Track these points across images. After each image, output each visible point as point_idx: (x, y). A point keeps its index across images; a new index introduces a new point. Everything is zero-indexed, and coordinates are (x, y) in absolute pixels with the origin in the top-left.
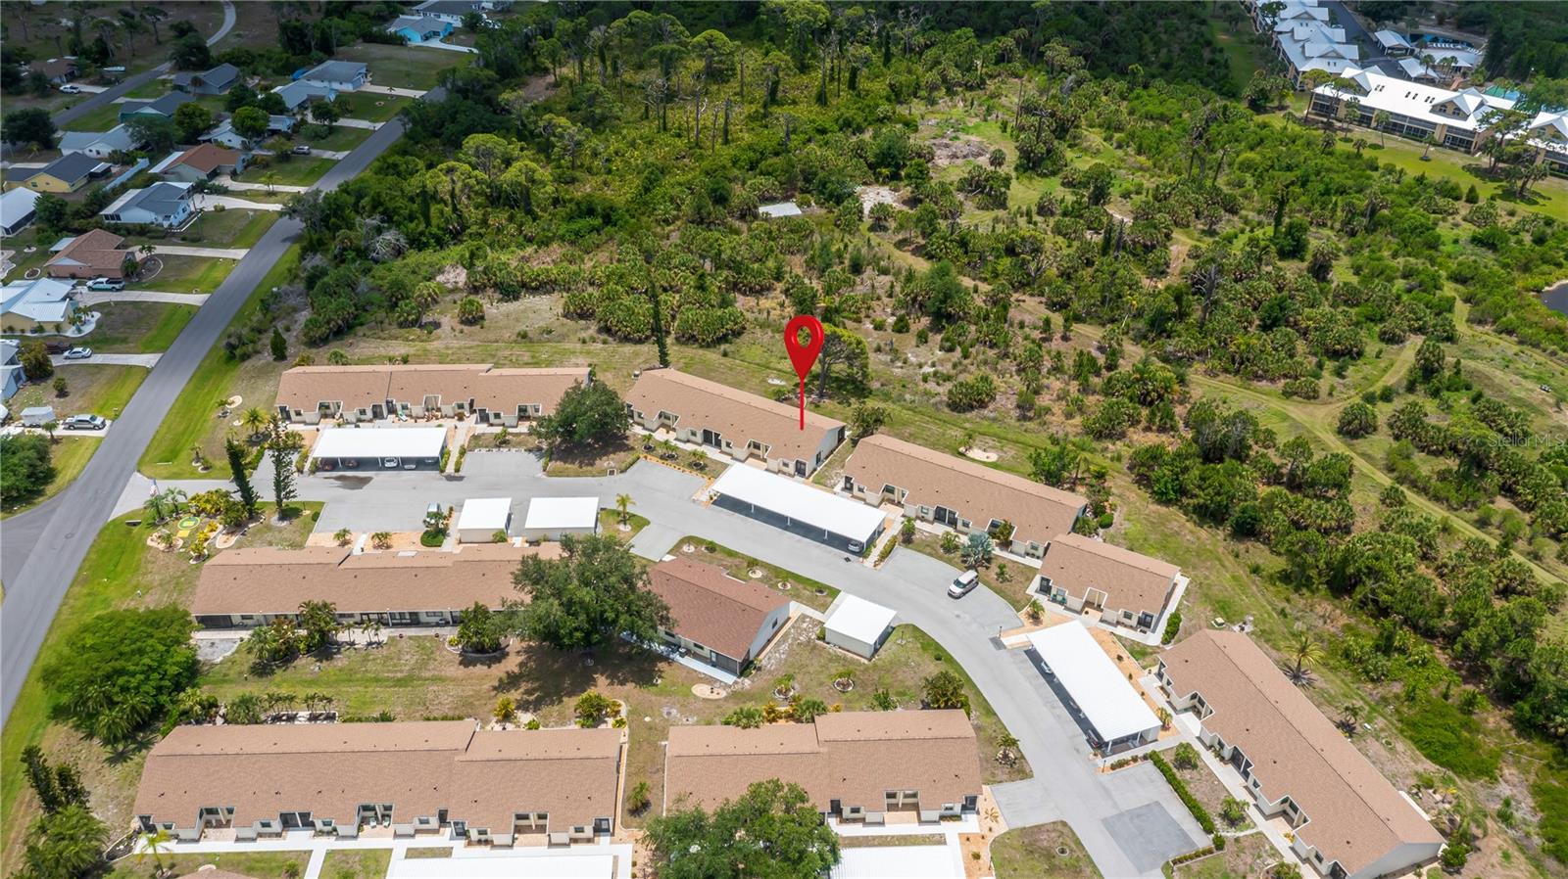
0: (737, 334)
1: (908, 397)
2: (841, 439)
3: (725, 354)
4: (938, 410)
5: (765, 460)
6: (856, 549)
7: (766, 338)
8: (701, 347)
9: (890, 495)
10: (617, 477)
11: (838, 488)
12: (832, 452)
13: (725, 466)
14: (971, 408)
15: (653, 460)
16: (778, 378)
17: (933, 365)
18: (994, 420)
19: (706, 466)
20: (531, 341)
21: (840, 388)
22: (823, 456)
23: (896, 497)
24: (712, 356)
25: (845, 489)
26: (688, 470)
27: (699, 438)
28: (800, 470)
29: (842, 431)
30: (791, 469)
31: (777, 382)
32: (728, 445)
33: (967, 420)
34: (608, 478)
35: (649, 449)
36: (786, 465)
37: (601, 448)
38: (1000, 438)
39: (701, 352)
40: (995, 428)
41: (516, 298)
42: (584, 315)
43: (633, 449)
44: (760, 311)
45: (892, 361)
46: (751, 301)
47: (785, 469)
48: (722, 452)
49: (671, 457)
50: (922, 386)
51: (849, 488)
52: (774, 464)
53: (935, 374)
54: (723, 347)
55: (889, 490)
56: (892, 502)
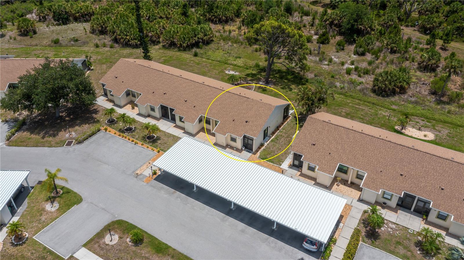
0: (208, 43)
1: (338, 84)
2: (286, 117)
3: (196, 55)
4: (364, 94)
5: (213, 135)
6: (313, 248)
7: (226, 46)
8: (180, 50)
9: (343, 176)
10: (75, 147)
11: (285, 165)
12: (278, 128)
13: (176, 139)
14: (393, 93)
15: (112, 131)
16: (233, 70)
17: (352, 63)
18: (416, 103)
19: (158, 138)
20: (61, 45)
21: (281, 78)
22: (270, 132)
23: (351, 177)
24: (187, 56)
25: (293, 166)
26: (140, 143)
27: (157, 113)
28: (247, 146)
29: (287, 109)
30: (239, 144)
31: (232, 73)
32: (181, 119)
33: (393, 103)
34: (65, 148)
35: (112, 122)
36: (234, 140)
37: (72, 120)
38: (428, 119)
39: (178, 53)
40: (419, 109)
41: (65, 23)
42: (103, 32)
43: (98, 121)
44: (224, 31)
45: (321, 60)
46: (219, 27)
47: (233, 144)
48: (177, 127)
49: (129, 130)
50: (347, 77)
51: (297, 164)
52: (222, 139)
53: (356, 69)
54: (194, 50)
55: (342, 170)
56: (345, 182)
